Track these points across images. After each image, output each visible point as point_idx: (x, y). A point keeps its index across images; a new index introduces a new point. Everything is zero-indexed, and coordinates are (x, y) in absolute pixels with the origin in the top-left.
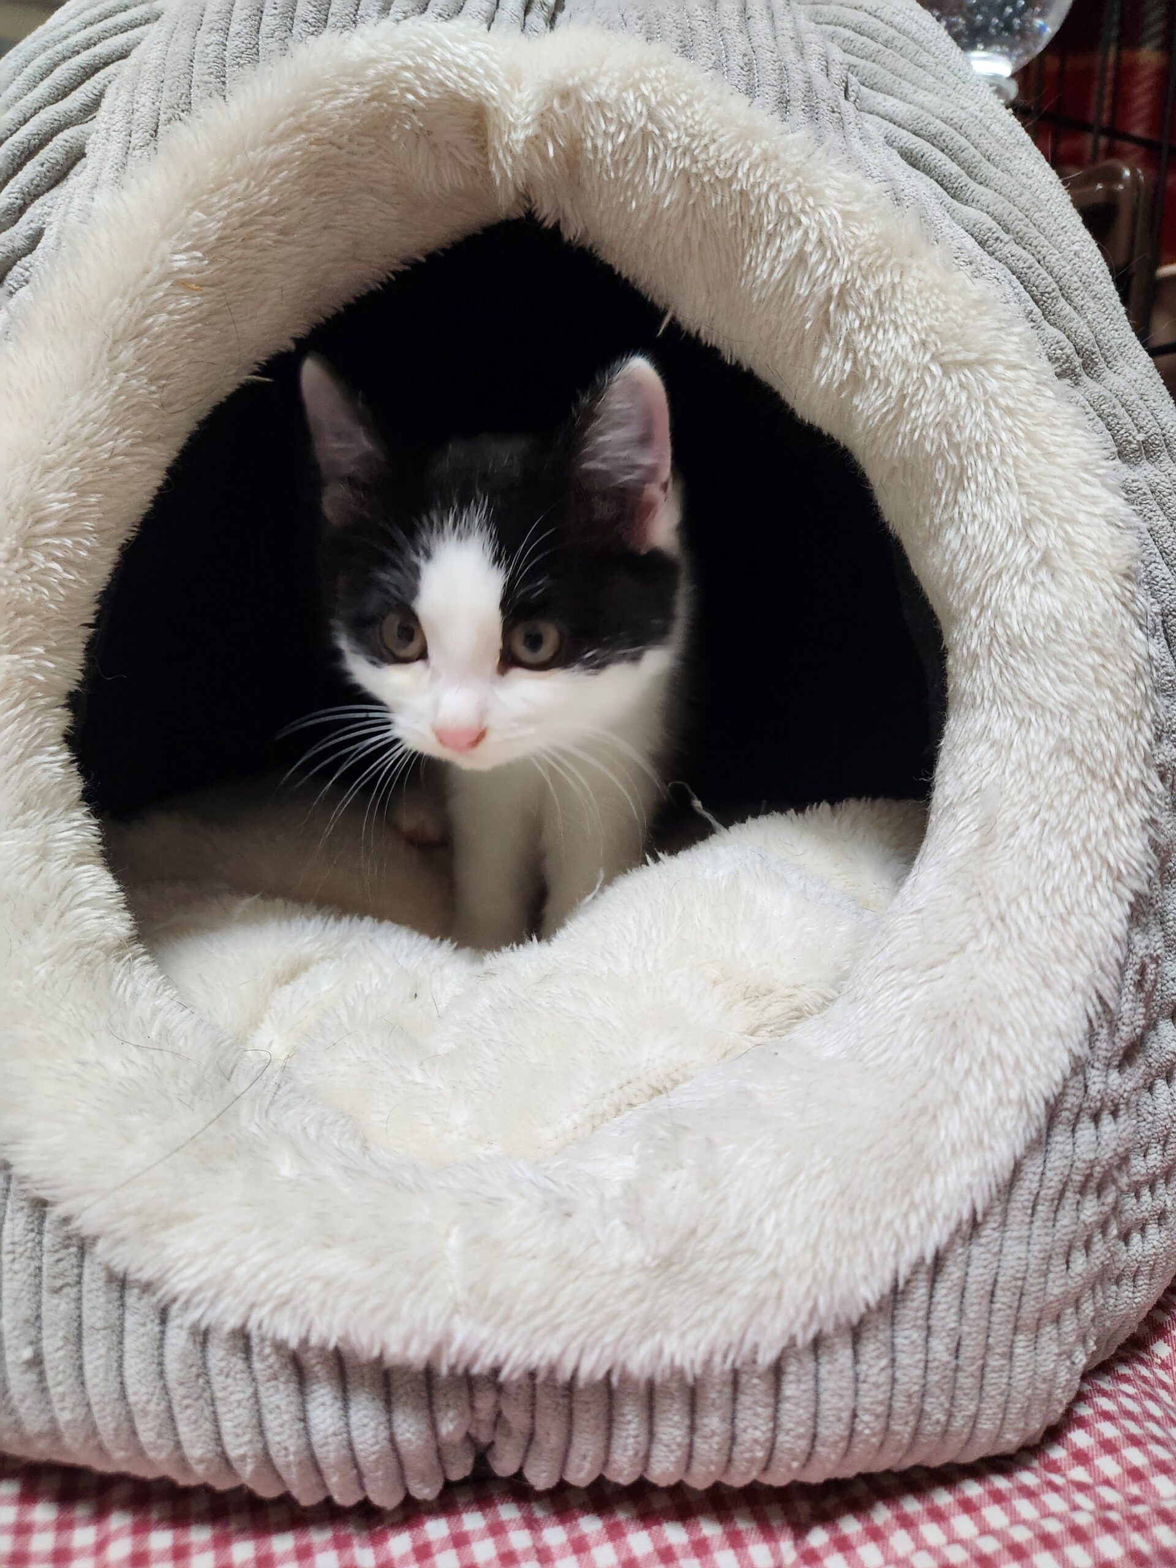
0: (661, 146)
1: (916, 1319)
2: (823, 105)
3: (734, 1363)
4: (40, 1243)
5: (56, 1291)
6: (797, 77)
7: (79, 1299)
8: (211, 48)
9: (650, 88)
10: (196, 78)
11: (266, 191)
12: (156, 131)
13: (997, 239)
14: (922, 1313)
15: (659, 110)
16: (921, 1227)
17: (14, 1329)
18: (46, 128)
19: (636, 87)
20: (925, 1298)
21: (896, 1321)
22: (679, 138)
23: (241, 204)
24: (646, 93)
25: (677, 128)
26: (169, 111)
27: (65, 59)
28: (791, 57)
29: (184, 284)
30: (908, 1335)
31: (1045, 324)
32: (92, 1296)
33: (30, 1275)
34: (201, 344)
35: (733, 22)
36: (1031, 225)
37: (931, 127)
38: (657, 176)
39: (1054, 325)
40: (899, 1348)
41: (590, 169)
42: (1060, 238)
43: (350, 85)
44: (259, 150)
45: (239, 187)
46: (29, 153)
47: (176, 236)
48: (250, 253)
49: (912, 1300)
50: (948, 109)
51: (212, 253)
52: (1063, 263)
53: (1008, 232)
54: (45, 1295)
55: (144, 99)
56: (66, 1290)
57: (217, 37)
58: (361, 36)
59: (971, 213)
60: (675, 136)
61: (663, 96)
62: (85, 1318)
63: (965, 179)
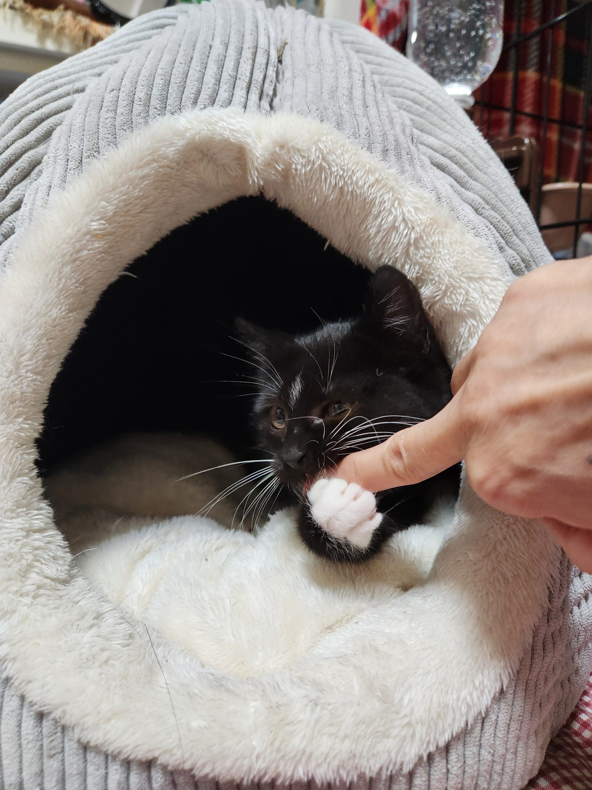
0: (329, 173)
1: (475, 742)
2: (403, 151)
3: (391, 772)
4: (41, 732)
5: (51, 757)
6: (391, 138)
7: (63, 760)
8: (108, 120)
9: (323, 145)
10: (101, 135)
11: (137, 190)
12: (81, 161)
13: (483, 208)
14: (478, 739)
15: (327, 156)
16: (479, 699)
17: (30, 778)
18: (19, 151)
19: (316, 143)
20: (480, 731)
21: (466, 743)
22: (337, 170)
23: (125, 197)
24: (321, 147)
25: (337, 165)
26: (88, 152)
27: (27, 115)
28: (388, 127)
29: (96, 236)
30: (471, 750)
31: (507, 248)
32: (71, 758)
33: (37, 749)
34: (104, 263)
35: (360, 111)
36: (498, 200)
37: (450, 153)
38: (327, 186)
39: (511, 248)
40: (467, 756)
41: (294, 178)
42: (512, 206)
43: (179, 140)
44: (134, 172)
45: (124, 189)
46: (10, 163)
47: (93, 214)
48: (130, 218)
49: (474, 733)
50: (458, 143)
51: (109, 220)
52: (514, 219)
53: (488, 204)
54: (45, 760)
55: (74, 144)
56: (56, 756)
57: (111, 115)
58: (183, 117)
59: (470, 195)
60: (336, 169)
61: (330, 150)
62: (66, 769)
63: (467, 178)
